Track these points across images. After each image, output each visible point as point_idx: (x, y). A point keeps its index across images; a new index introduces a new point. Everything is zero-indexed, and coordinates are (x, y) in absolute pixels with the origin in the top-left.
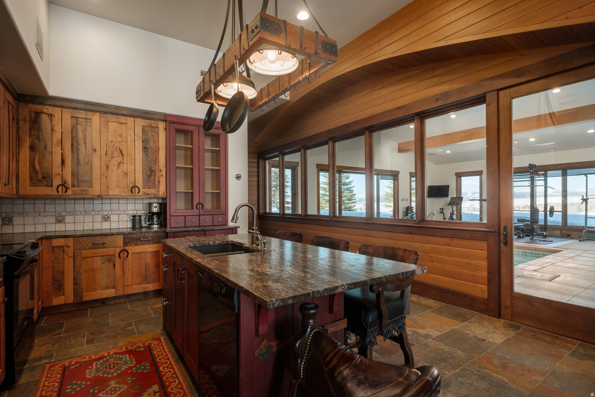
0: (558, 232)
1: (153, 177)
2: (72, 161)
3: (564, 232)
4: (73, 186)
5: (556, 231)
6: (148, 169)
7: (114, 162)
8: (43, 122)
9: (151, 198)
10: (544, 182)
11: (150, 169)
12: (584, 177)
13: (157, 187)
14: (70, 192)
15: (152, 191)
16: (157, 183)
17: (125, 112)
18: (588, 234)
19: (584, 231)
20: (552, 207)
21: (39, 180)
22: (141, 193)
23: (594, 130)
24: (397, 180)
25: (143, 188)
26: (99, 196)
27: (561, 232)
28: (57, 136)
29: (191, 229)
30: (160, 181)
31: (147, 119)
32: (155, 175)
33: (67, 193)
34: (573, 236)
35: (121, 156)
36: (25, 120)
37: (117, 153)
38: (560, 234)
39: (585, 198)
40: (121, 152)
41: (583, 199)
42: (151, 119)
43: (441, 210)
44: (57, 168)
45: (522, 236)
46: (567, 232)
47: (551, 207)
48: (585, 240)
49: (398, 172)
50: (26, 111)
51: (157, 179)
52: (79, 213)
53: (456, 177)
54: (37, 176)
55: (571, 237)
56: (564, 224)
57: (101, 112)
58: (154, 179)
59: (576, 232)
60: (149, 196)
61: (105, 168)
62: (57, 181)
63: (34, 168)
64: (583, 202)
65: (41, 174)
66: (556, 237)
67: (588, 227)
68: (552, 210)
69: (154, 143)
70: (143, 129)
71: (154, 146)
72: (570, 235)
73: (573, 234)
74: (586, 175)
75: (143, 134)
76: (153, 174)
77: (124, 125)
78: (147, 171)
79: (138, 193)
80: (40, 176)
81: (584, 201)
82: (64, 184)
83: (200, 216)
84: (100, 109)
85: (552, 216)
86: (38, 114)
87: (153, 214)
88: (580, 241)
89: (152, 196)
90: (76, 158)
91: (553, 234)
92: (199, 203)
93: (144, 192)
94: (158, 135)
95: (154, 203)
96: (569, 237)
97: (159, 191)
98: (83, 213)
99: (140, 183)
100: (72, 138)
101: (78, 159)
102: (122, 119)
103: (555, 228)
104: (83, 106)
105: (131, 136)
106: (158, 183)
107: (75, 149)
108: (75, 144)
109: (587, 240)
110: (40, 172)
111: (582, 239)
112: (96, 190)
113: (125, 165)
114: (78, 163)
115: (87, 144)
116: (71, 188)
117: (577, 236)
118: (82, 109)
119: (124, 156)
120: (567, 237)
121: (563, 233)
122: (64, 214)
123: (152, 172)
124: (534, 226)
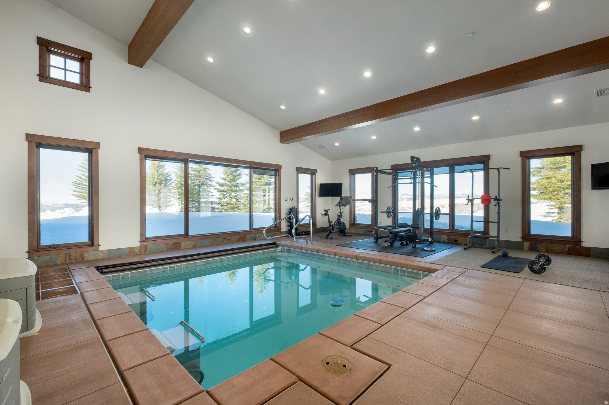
0: (445, 237)
3: (451, 236)
5: (443, 236)
10: (430, 179)
12: (470, 174)
18: (474, 239)
19: (470, 236)
20: (438, 209)
23: (479, 116)
24: (278, 176)
27: (448, 237)
34: (459, 242)
38: (447, 239)
39: (470, 198)
41: (469, 200)
43: (325, 212)
45: (405, 243)
46: (454, 236)
47: (436, 209)
48: (471, 247)
49: (280, 166)
53: (350, 174)
55: (458, 243)
56: (451, 228)
59: (462, 237)
64: (468, 203)
66: (444, 242)
67: (475, 232)
68: (437, 212)
72: (457, 241)
73: (460, 239)
74: (471, 171)
81: (470, 202)
85: (438, 219)
88: (465, 249)
91: (441, 239)
96: (456, 242)
103: (442, 232)
109: (472, 247)
111: (468, 246)
117: (463, 241)
120: (454, 242)
121: (450, 238)
124: (417, 232)
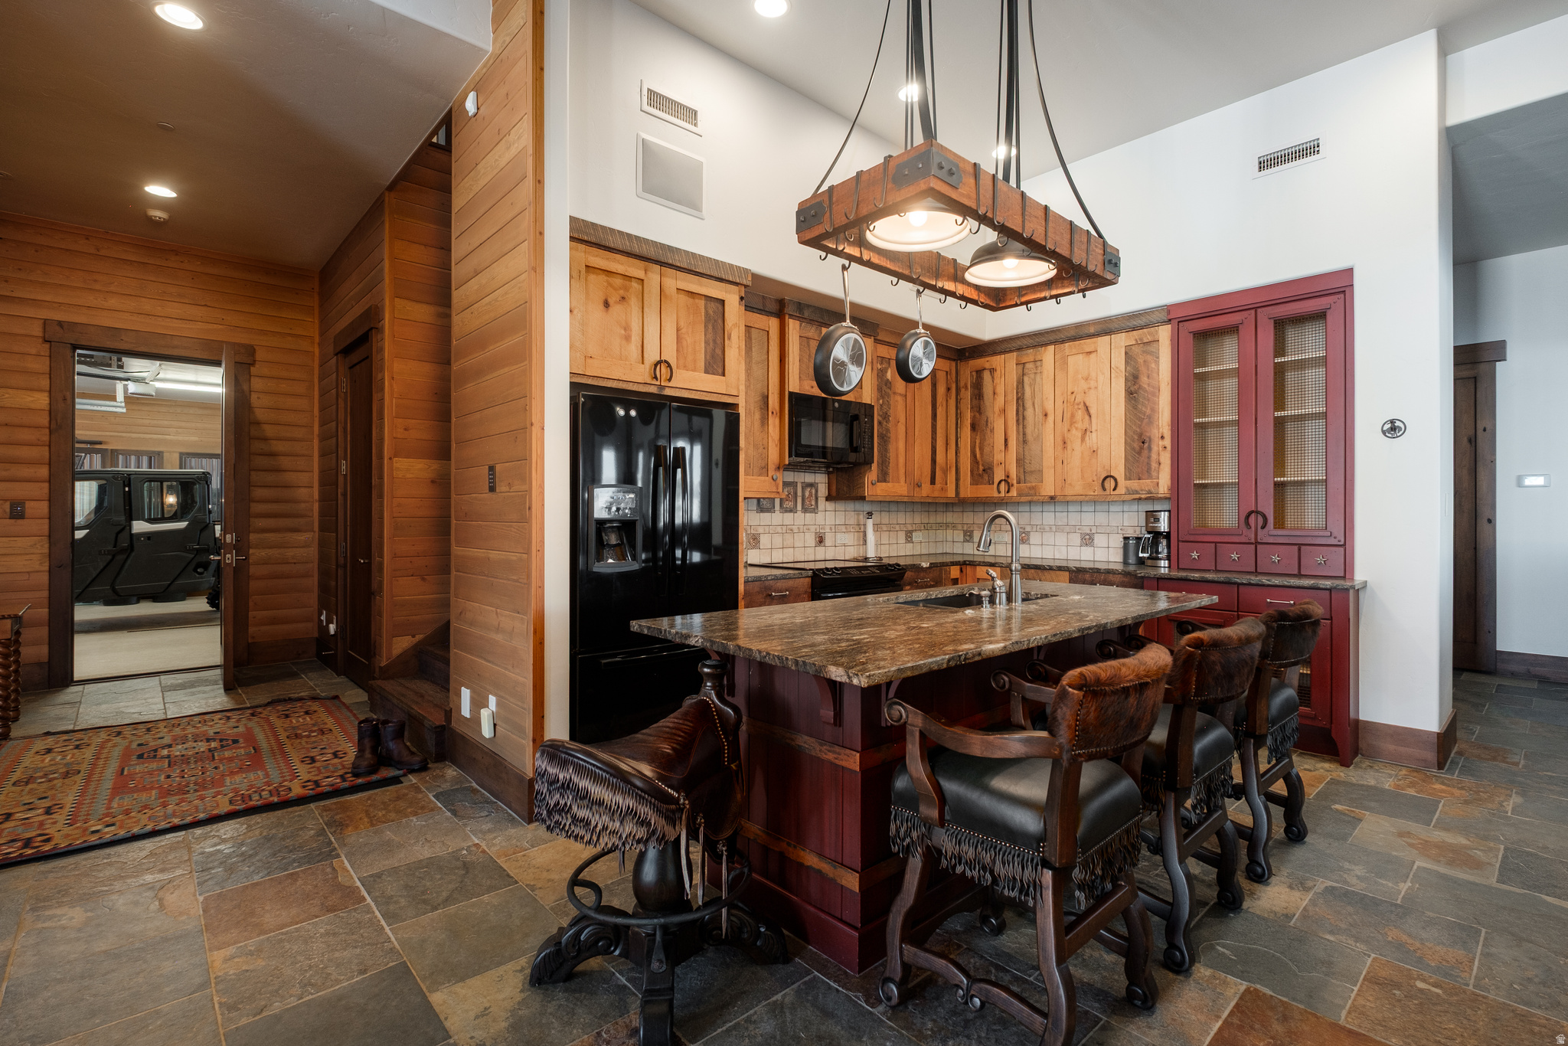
1: (1145, 453)
2: (1017, 439)
4: (1019, 482)
6: (1136, 437)
7: (1076, 434)
8: (985, 383)
9: (1140, 499)
11: (1140, 435)
13: (1154, 474)
14: (1014, 493)
15: (1146, 484)
16: (1154, 465)
17: (1092, 330)
21: (980, 475)
22: (1121, 490)
25: (1127, 478)
26: (1052, 498)
28: (1000, 400)
29: (1197, 575)
30: (1162, 461)
31: (1134, 329)
32: (1150, 449)
33: (1010, 495)
35: (1087, 417)
36: (966, 387)
37: (1080, 414)
40: (1087, 408)
42: (1142, 328)
44: (999, 457)
50: (967, 369)
51: (1154, 456)
52: (1047, 528)
54: (978, 468)
57: (1055, 342)
58: (1149, 457)
60: (1137, 496)
61: (1061, 443)
62: (999, 475)
63: (975, 456)
65: (983, 465)
69: (1148, 377)
70: (1126, 353)
71: (1149, 385)
75: (1127, 363)
76: (1146, 445)
77: (1093, 356)
78: (1133, 441)
79: (1114, 490)
80: (981, 468)
82: (1006, 480)
83: (1259, 546)
84: (1052, 338)
86: (979, 372)
87: (1157, 535)
89: (1143, 496)
90: (1021, 434)
92: (1257, 512)
93: (1127, 488)
94: (1158, 358)
95: (1161, 511)
97: (1158, 484)
98: (1054, 528)
99: (1119, 472)
100: (1018, 399)
101: (1024, 434)
102: (1088, 345)
104: (1030, 341)
105: (1103, 374)
106: (1157, 466)
107: (1021, 418)
108: (1021, 409)
110: (981, 463)
112: (1048, 489)
113: (1094, 435)
114: (1025, 442)
115: (1036, 406)
116: (1015, 484)
118: (1028, 347)
119: (1093, 416)
122: (1028, 529)
123: (1143, 443)
